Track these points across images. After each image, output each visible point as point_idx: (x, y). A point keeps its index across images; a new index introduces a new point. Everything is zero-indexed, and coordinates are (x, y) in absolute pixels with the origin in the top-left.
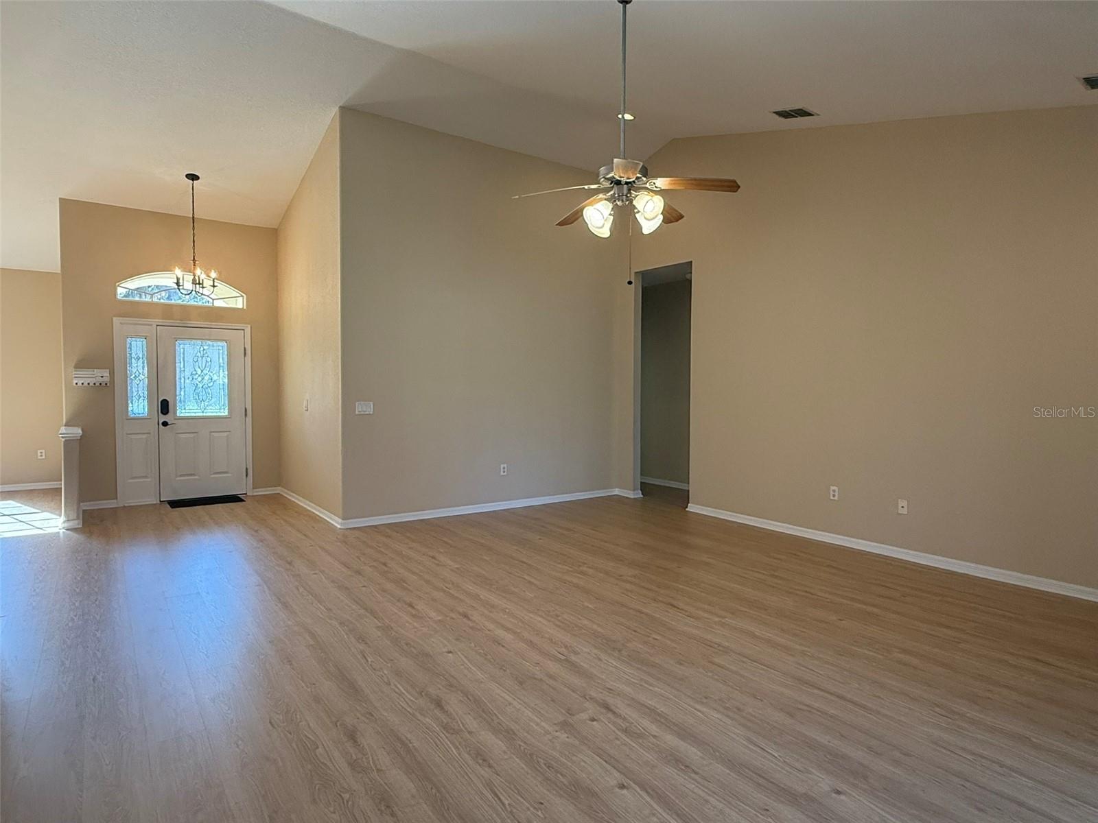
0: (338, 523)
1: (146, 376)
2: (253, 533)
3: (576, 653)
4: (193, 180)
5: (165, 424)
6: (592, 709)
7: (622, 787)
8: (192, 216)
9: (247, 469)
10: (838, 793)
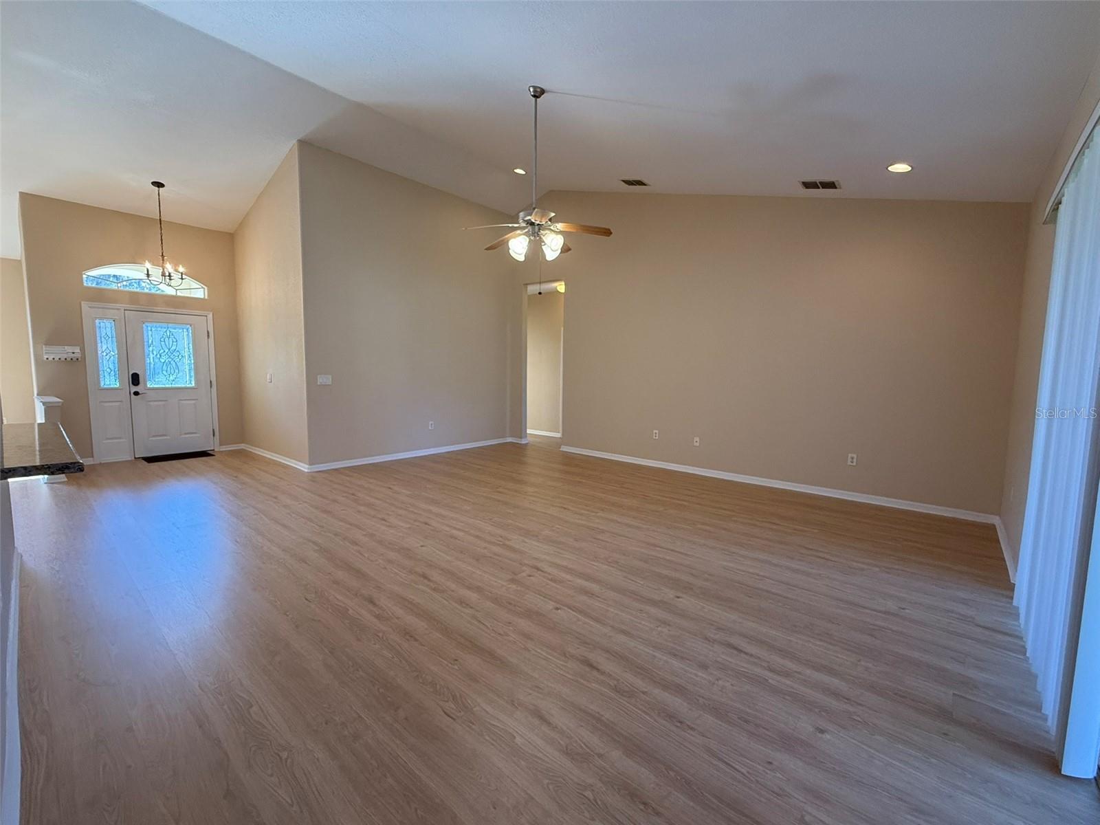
0: (305, 468)
1: (116, 352)
2: (235, 478)
3: (509, 540)
4: (159, 187)
5: (136, 393)
6: (528, 571)
7: (557, 609)
8: (158, 218)
9: (213, 430)
10: (678, 597)
